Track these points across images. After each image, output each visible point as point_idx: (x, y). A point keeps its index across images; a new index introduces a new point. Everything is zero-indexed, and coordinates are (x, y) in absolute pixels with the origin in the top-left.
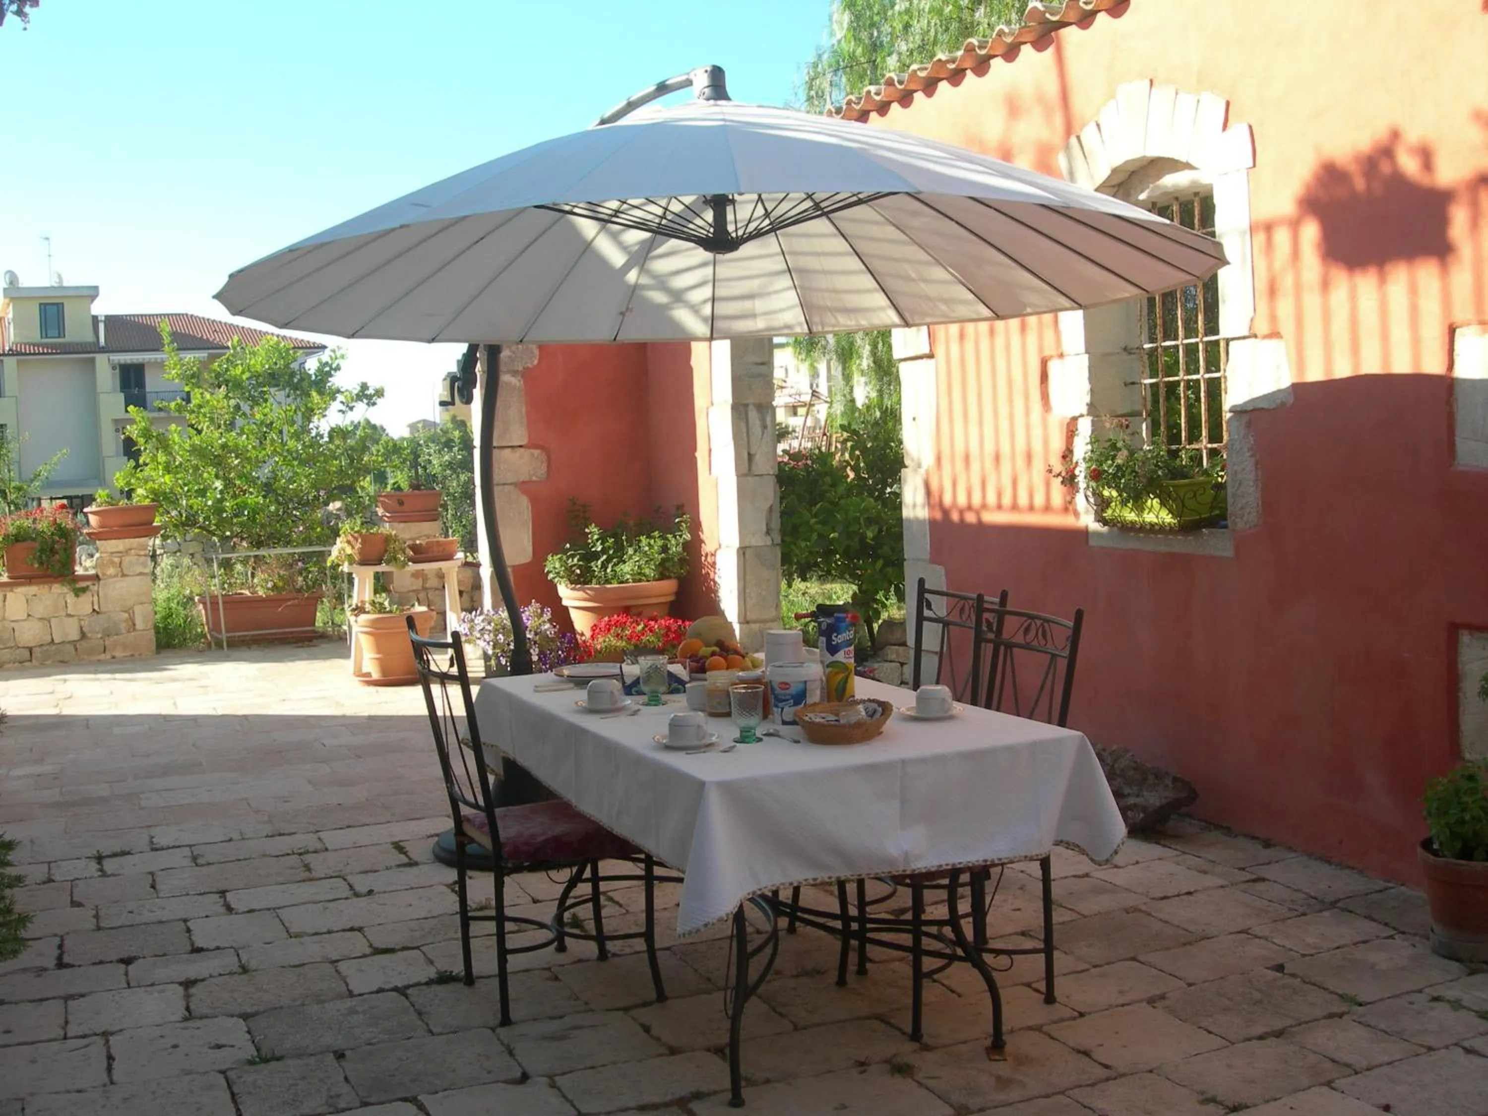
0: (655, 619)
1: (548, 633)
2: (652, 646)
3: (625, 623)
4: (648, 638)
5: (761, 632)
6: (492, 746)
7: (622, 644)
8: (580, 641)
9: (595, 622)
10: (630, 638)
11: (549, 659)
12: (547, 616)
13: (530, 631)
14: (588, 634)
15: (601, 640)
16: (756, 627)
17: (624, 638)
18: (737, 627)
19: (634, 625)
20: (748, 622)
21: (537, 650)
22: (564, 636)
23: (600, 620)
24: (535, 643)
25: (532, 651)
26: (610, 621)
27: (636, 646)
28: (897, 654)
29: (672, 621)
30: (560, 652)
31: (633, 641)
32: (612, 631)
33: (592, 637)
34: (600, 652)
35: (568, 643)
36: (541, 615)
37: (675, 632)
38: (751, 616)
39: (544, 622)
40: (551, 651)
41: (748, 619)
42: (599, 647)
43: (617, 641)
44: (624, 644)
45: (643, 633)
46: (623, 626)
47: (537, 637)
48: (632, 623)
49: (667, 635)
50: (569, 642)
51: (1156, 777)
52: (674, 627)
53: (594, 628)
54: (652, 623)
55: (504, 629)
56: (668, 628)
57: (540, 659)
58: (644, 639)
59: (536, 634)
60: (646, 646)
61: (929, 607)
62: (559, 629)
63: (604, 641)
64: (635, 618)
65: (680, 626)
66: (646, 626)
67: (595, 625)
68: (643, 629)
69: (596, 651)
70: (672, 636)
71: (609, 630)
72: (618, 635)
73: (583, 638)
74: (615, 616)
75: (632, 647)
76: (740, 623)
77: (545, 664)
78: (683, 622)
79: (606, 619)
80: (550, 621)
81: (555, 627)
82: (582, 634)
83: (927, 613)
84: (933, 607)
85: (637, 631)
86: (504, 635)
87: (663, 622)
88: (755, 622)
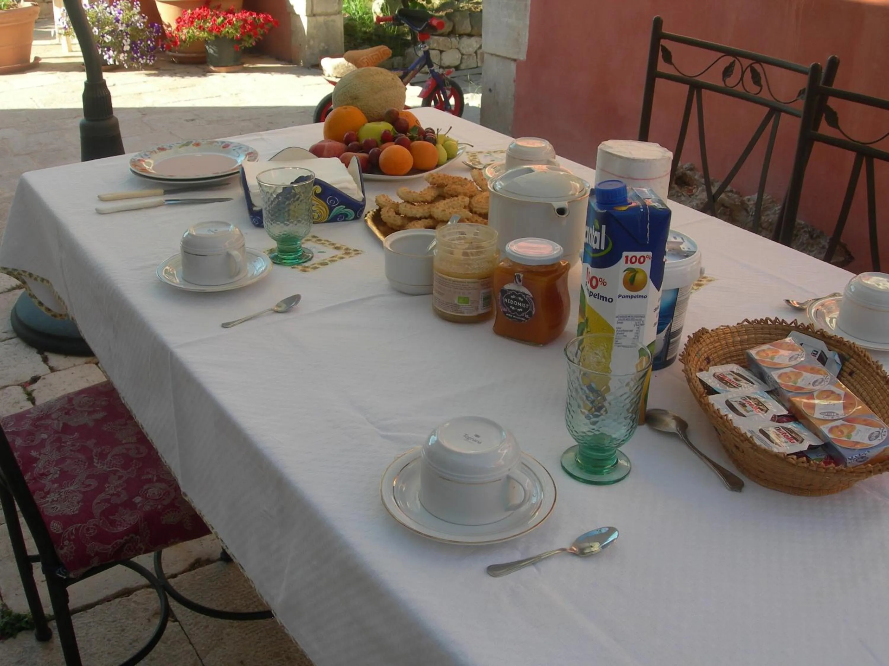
0: (232, 12)
1: (138, 25)
2: (231, 37)
3: (206, 16)
4: (228, 29)
5: (326, 23)
6: (43, 280)
7: (204, 35)
8: (167, 32)
9: (180, 15)
10: (210, 31)
11: (140, 47)
12: (137, 9)
13: (122, 24)
14: (174, 26)
15: (185, 31)
16: (321, 19)
17: (207, 30)
18: (304, 21)
19: (215, 17)
20: (314, 15)
21: (129, 40)
22: (152, 26)
23: (184, 13)
24: (127, 34)
25: (124, 41)
26: (193, 14)
27: (216, 37)
28: (438, 43)
29: (248, 13)
30: (149, 42)
31: (214, 33)
32: (195, 24)
33: (178, 29)
34: (185, 42)
35: (156, 33)
36: (131, 8)
37: (251, 24)
38: (318, 10)
39: (134, 14)
40: (142, 41)
41: (315, 12)
42: (183, 37)
43: (200, 32)
44: (206, 35)
45: (223, 25)
46: (204, 18)
47: (129, 29)
48: (212, 16)
49: (243, 27)
50: (158, 31)
51: (811, 237)
52: (250, 19)
53: (179, 20)
54: (231, 16)
55: (98, 22)
56: (245, 21)
57: (132, 48)
58: (224, 31)
59: (127, 26)
60: (225, 36)
61: (668, 57)
62: (148, 20)
63: (188, 32)
64: (214, 11)
65: (255, 18)
66: (225, 19)
67: (180, 18)
68: (223, 21)
69: (181, 40)
70: (248, 27)
71: (192, 22)
72: (200, 27)
73: (170, 29)
74: (197, 9)
75: (213, 38)
76: (307, 16)
77: (136, 53)
78: (258, 15)
79: (189, 11)
80: (140, 13)
81: (144, 18)
82: (169, 26)
83: (662, 67)
84: (673, 61)
85: (217, 23)
86: (98, 29)
87: (240, 14)
88: (320, 15)
